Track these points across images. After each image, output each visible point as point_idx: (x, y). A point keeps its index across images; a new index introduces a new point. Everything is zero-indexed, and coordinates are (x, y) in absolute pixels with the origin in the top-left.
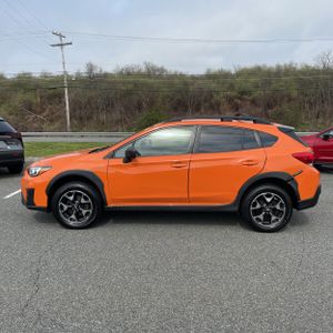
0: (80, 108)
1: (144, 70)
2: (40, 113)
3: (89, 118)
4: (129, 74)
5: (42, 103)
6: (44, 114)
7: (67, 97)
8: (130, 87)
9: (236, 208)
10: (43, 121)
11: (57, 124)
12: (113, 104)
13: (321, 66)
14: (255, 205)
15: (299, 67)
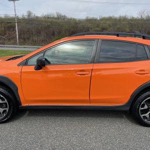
0: (24, 34)
1: (56, 16)
2: (4, 35)
3: (28, 39)
4: (48, 18)
5: (5, 31)
6: (6, 36)
7: (17, 27)
8: (49, 24)
9: (128, 109)
10: (5, 40)
11: (12, 41)
12: (40, 32)
13: (140, 18)
14: (143, 106)
15: (129, 18)
